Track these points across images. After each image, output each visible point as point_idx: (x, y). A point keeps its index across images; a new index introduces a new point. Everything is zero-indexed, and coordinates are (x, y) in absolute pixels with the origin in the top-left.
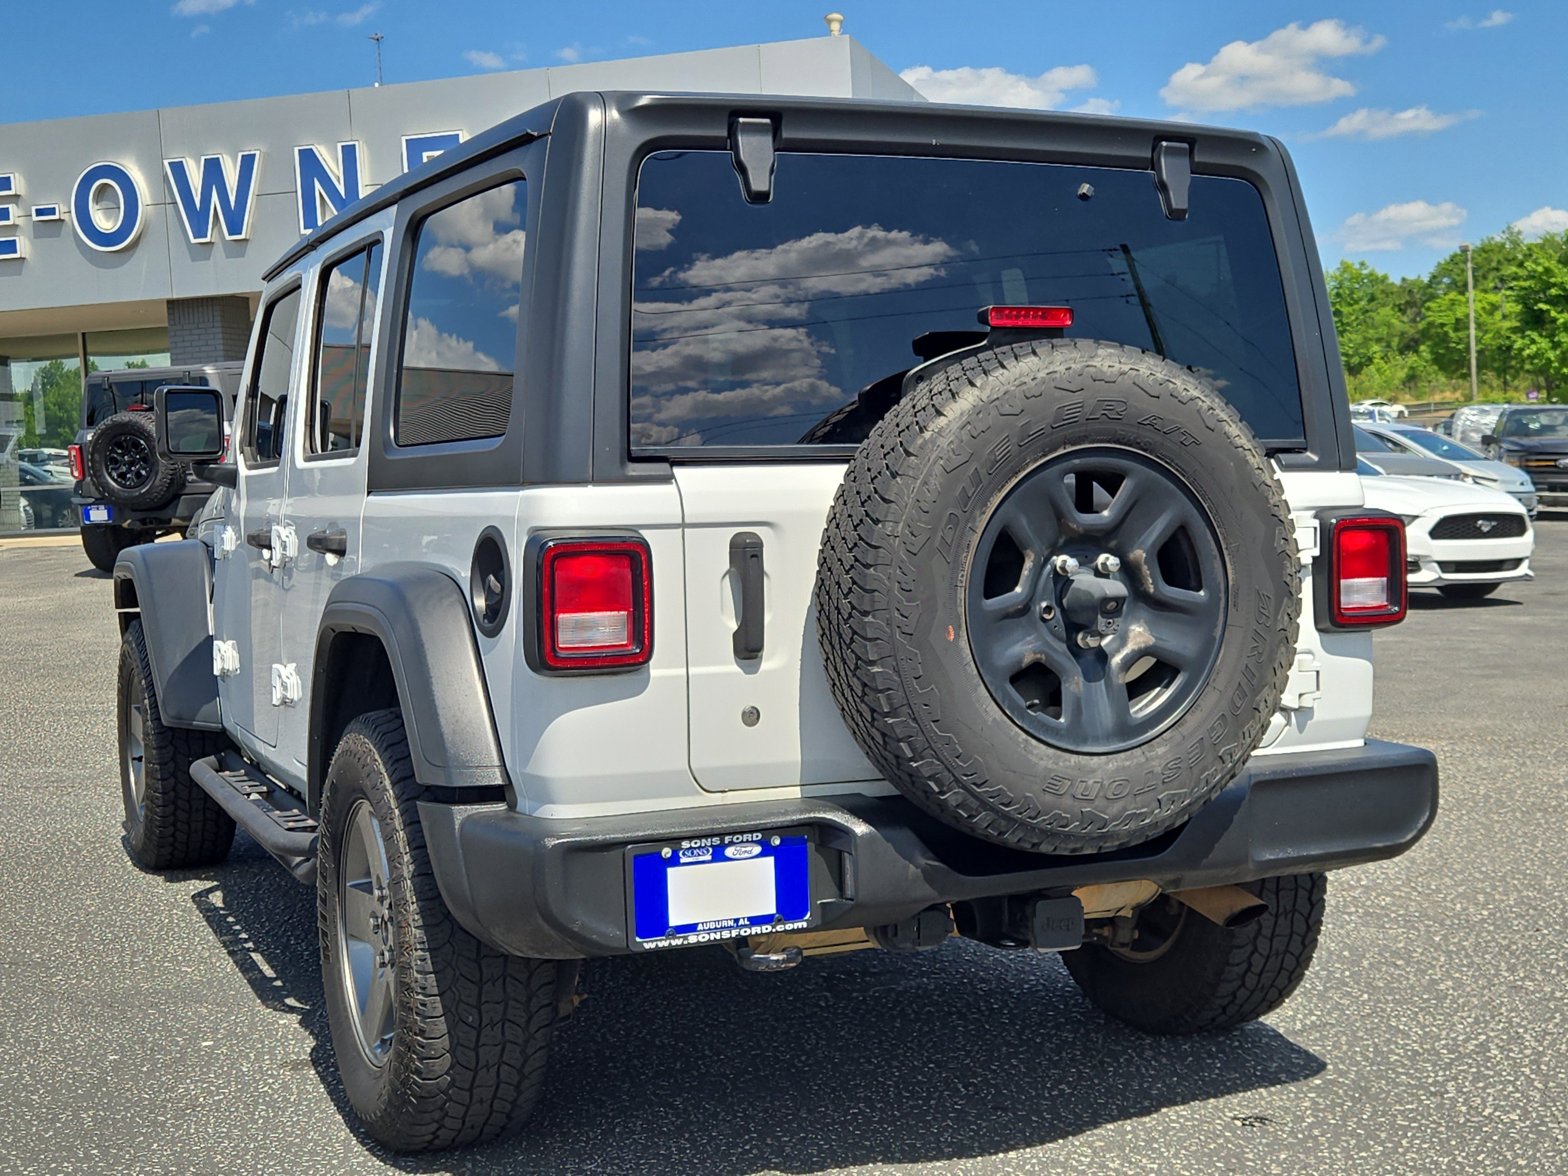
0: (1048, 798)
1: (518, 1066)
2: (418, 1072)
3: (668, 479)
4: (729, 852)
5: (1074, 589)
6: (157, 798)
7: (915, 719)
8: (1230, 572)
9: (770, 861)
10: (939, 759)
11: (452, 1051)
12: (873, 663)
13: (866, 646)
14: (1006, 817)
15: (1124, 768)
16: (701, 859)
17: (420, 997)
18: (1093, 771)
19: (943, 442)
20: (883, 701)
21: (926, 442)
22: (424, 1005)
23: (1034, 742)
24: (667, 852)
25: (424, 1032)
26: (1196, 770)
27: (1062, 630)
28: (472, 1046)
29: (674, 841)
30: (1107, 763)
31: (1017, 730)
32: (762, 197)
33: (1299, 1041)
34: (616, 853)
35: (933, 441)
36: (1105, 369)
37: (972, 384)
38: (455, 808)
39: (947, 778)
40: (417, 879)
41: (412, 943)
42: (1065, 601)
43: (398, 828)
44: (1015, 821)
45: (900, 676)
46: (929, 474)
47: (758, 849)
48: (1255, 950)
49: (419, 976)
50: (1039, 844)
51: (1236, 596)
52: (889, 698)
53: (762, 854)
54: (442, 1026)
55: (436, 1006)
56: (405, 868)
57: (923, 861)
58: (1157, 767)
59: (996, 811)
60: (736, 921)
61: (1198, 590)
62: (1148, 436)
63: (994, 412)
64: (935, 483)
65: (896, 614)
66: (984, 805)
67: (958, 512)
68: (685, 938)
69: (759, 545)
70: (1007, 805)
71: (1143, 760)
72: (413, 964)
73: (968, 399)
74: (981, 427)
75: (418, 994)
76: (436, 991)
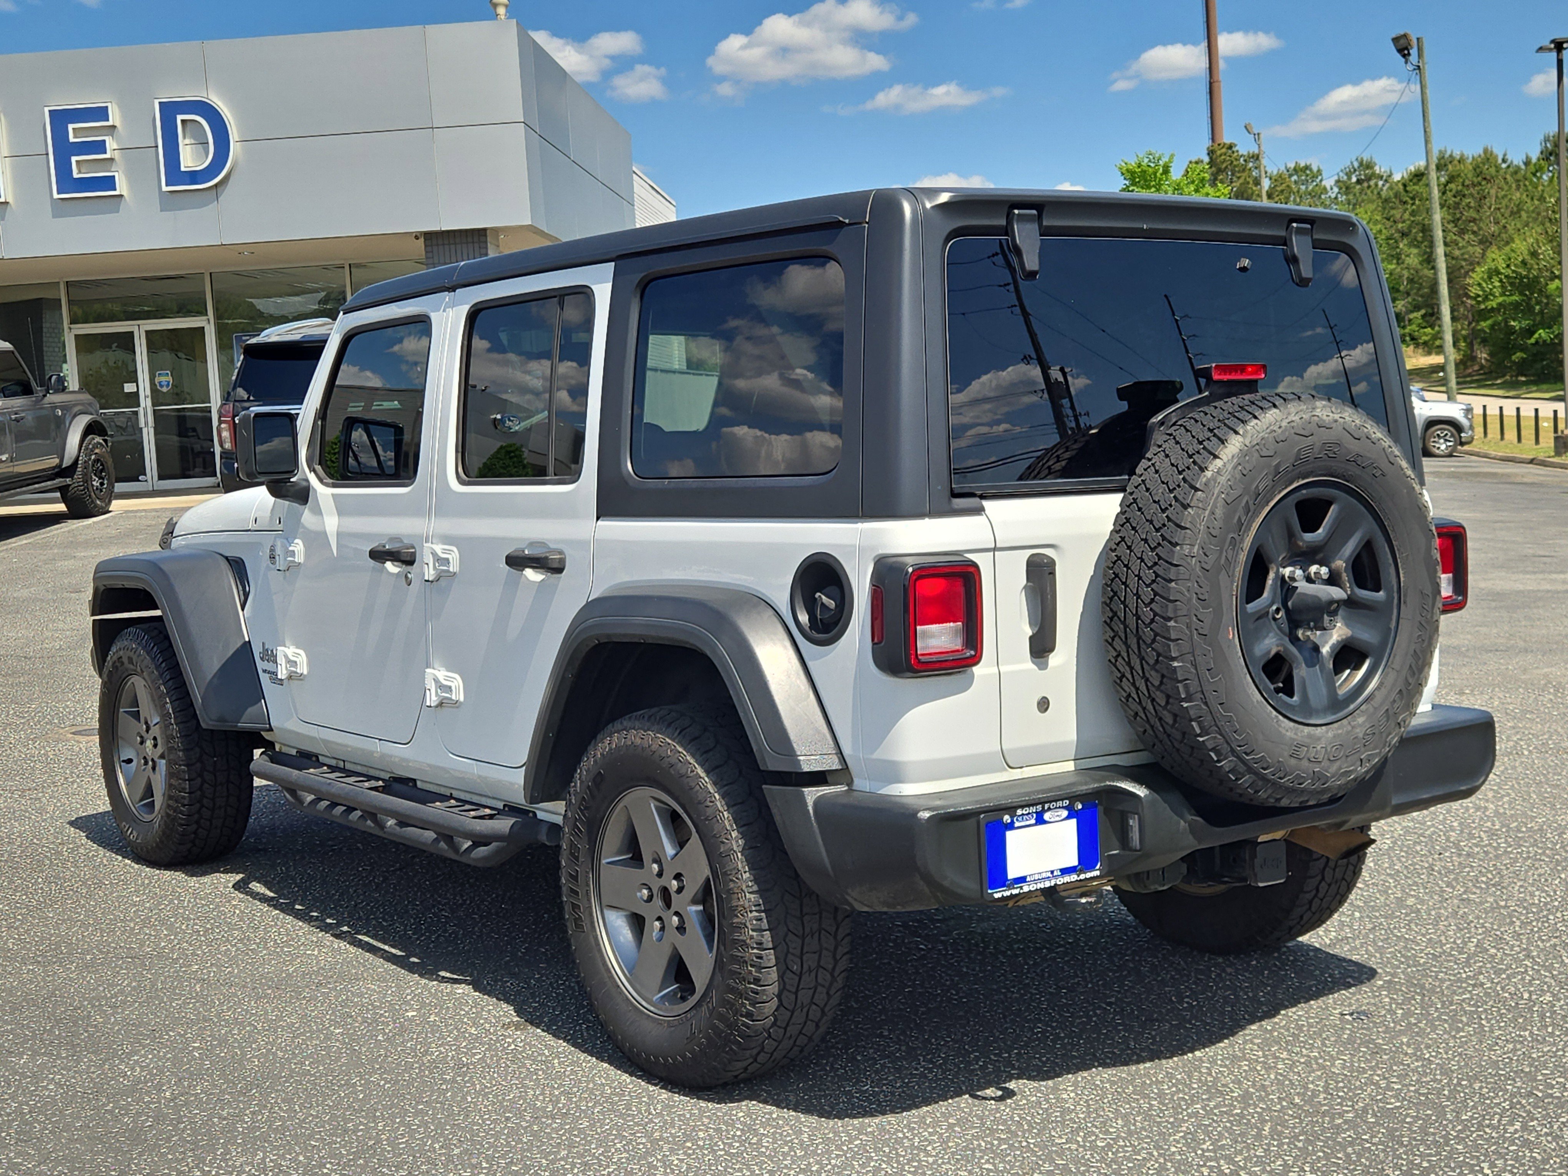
0: (1293, 762)
1: (822, 1006)
2: (749, 1015)
3: (980, 511)
4: (1047, 816)
5: (1300, 594)
6: (184, 797)
7: (1206, 704)
8: (1401, 575)
9: (1073, 822)
10: (1221, 735)
11: (779, 996)
12: (1174, 659)
13: (1169, 646)
14: (1263, 778)
15: (1339, 735)
16: (1028, 823)
17: (755, 951)
18: (1319, 739)
19: (1222, 479)
20: (1181, 689)
21: (1209, 480)
22: (761, 958)
23: (1281, 717)
24: (1007, 818)
25: (759, 980)
26: (1384, 735)
27: (1285, 626)
28: (794, 990)
29: (1011, 809)
30: (1327, 732)
31: (1270, 708)
32: (1032, 275)
33: (1336, 951)
34: (971, 822)
35: (1214, 479)
36: (1325, 418)
37: (1236, 433)
38: (806, 790)
39: (1225, 749)
40: (747, 852)
41: (747, 905)
42: (1290, 604)
43: (721, 808)
44: (1268, 781)
45: (1196, 669)
46: (1215, 506)
47: (1065, 813)
48: (1323, 879)
49: (755, 934)
50: (1281, 799)
51: (1405, 595)
52: (1186, 687)
53: (1068, 817)
54: (774, 975)
55: (770, 957)
56: (734, 843)
57: (1190, 817)
58: (1360, 732)
59: (1256, 774)
60: (1052, 872)
61: (1378, 591)
62: (1353, 470)
63: (1256, 455)
64: (1219, 512)
65: (1194, 619)
66: (1250, 770)
67: (1236, 536)
68: (1021, 888)
69: (1052, 563)
70: (1265, 769)
71: (1350, 728)
72: (748, 924)
73: (1234, 445)
74: (1249, 467)
75: (753, 948)
76: (770, 946)
